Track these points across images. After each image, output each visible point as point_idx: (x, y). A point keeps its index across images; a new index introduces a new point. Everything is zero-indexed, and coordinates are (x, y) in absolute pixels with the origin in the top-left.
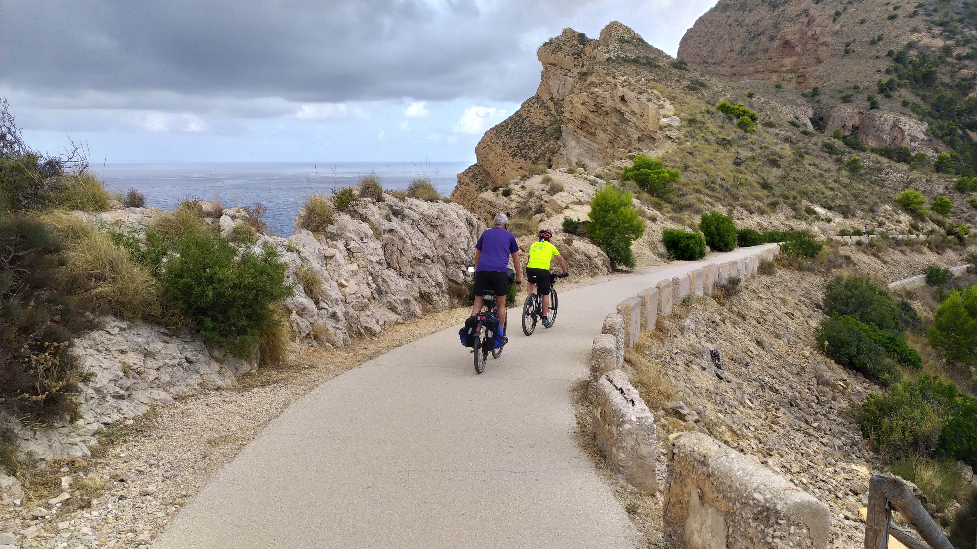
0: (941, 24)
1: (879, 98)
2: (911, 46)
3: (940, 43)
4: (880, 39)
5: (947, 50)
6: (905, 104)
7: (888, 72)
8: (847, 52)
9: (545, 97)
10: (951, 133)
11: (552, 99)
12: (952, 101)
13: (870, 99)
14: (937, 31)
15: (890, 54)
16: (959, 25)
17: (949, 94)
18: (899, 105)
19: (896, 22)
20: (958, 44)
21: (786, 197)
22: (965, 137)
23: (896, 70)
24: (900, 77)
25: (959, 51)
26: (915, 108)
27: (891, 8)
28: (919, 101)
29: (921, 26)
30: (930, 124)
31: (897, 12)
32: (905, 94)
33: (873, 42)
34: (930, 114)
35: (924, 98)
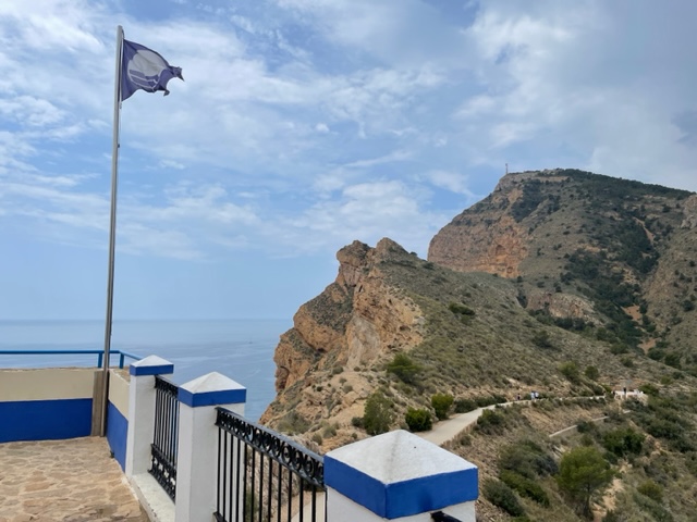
0: (598, 238)
1: (562, 285)
2: (580, 251)
3: (598, 250)
4: (560, 246)
5: (603, 255)
6: (579, 289)
7: (566, 268)
8: (539, 254)
9: (341, 284)
10: (611, 309)
11: (346, 285)
12: (609, 288)
13: (555, 285)
14: (595, 242)
15: (567, 256)
16: (610, 239)
17: (607, 283)
18: (575, 290)
19: (569, 236)
20: (609, 251)
21: (490, 373)
22: (620, 311)
23: (572, 267)
24: (574, 271)
25: (610, 255)
26: (586, 292)
27: (565, 227)
28: (588, 287)
29: (585, 239)
30: (596, 303)
31: (570, 230)
32: (579, 282)
33: (556, 249)
34: (596, 297)
35: (591, 286)
